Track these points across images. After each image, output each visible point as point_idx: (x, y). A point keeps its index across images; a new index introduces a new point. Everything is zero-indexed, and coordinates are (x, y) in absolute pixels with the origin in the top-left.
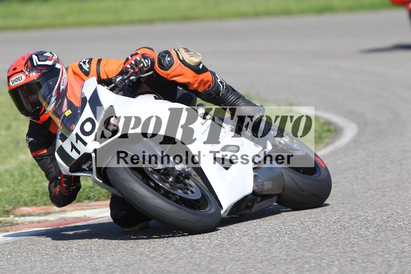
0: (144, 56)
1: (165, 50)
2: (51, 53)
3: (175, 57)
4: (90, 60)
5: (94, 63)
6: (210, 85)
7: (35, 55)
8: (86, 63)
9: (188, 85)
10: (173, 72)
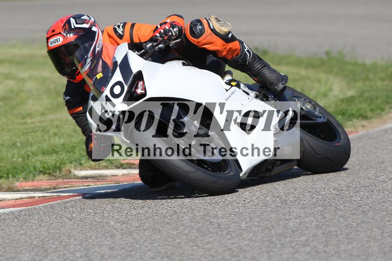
1: (197, 18)
3: (206, 26)
7: (73, 18)
8: (121, 27)
9: (217, 52)
10: (203, 40)
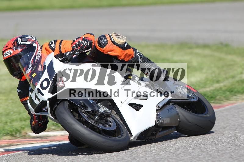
0: (84, 40)
1: (102, 34)
2: (31, 36)
3: (109, 39)
4: (56, 41)
5: (58, 43)
8: (53, 43)
9: (117, 57)
10: (107, 48)
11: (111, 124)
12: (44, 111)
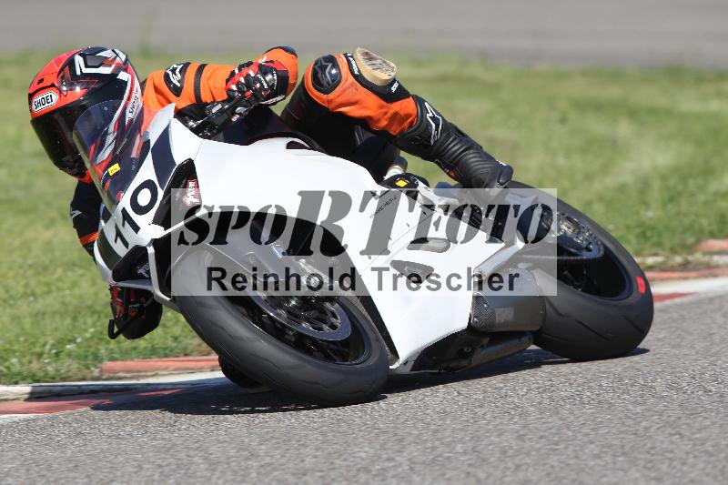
2: (113, 50)
3: (344, 69)
6: (412, 122)
8: (177, 72)
9: (369, 121)
10: (338, 96)
11: (338, 322)
12: (141, 277)
